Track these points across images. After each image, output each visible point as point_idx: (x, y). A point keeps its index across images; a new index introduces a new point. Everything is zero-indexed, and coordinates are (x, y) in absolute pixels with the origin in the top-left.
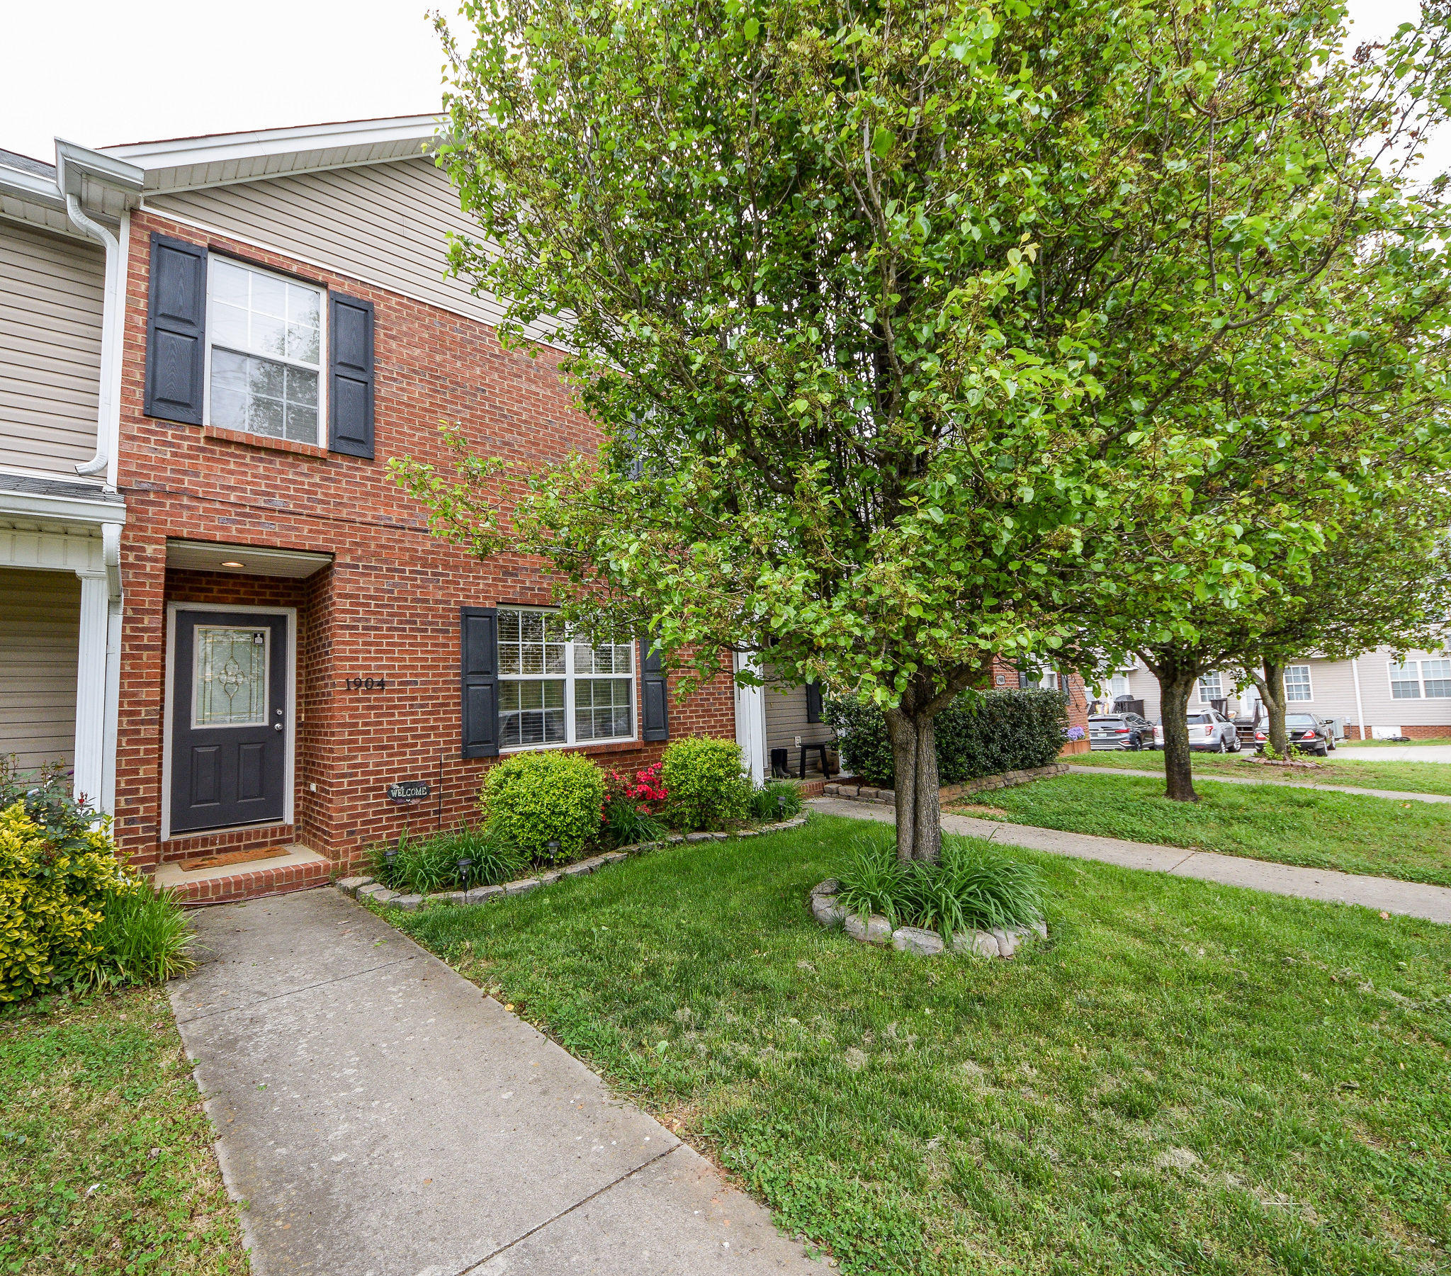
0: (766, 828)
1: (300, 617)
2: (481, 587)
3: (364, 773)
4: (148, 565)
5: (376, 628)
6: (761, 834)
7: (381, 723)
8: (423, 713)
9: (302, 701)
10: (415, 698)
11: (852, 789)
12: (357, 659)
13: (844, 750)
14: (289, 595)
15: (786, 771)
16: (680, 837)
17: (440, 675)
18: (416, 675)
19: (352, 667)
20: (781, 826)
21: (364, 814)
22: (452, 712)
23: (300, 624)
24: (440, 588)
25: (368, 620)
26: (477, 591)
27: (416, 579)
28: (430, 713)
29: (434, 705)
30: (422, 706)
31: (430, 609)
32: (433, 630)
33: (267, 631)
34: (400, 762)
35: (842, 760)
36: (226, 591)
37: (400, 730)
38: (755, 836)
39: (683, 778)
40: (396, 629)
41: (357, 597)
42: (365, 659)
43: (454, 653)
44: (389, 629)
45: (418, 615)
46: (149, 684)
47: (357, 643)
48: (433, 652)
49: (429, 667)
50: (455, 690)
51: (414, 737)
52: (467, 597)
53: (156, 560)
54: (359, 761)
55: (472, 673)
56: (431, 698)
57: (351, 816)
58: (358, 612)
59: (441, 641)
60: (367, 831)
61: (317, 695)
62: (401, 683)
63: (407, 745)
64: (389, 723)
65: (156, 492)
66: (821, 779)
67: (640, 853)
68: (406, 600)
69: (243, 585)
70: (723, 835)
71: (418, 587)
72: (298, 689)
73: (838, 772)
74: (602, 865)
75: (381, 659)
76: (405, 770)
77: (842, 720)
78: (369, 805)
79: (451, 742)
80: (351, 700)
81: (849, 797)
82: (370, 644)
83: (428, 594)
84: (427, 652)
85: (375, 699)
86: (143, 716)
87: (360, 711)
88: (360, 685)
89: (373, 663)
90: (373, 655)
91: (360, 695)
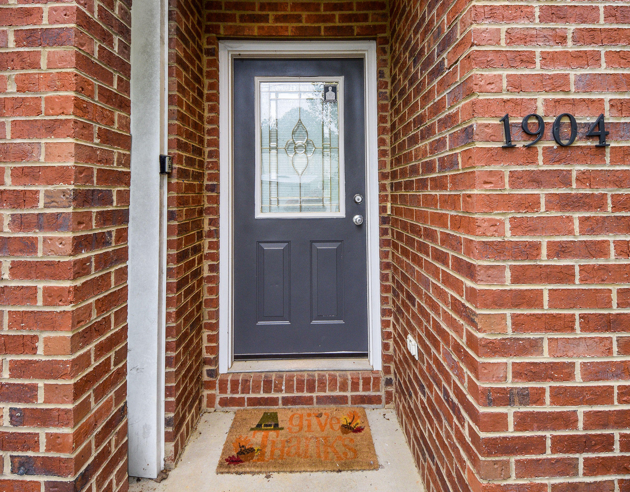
1: (381, 51)
9: (388, 182)
14: (365, 18)
23: (381, 63)
33: (340, 81)
54: (545, 358)
61: (414, 170)
72: (382, 165)
86: (41, 208)
87: (542, 212)
88: (538, 136)
89: (573, 74)
90: (570, 47)
91: (541, 165)
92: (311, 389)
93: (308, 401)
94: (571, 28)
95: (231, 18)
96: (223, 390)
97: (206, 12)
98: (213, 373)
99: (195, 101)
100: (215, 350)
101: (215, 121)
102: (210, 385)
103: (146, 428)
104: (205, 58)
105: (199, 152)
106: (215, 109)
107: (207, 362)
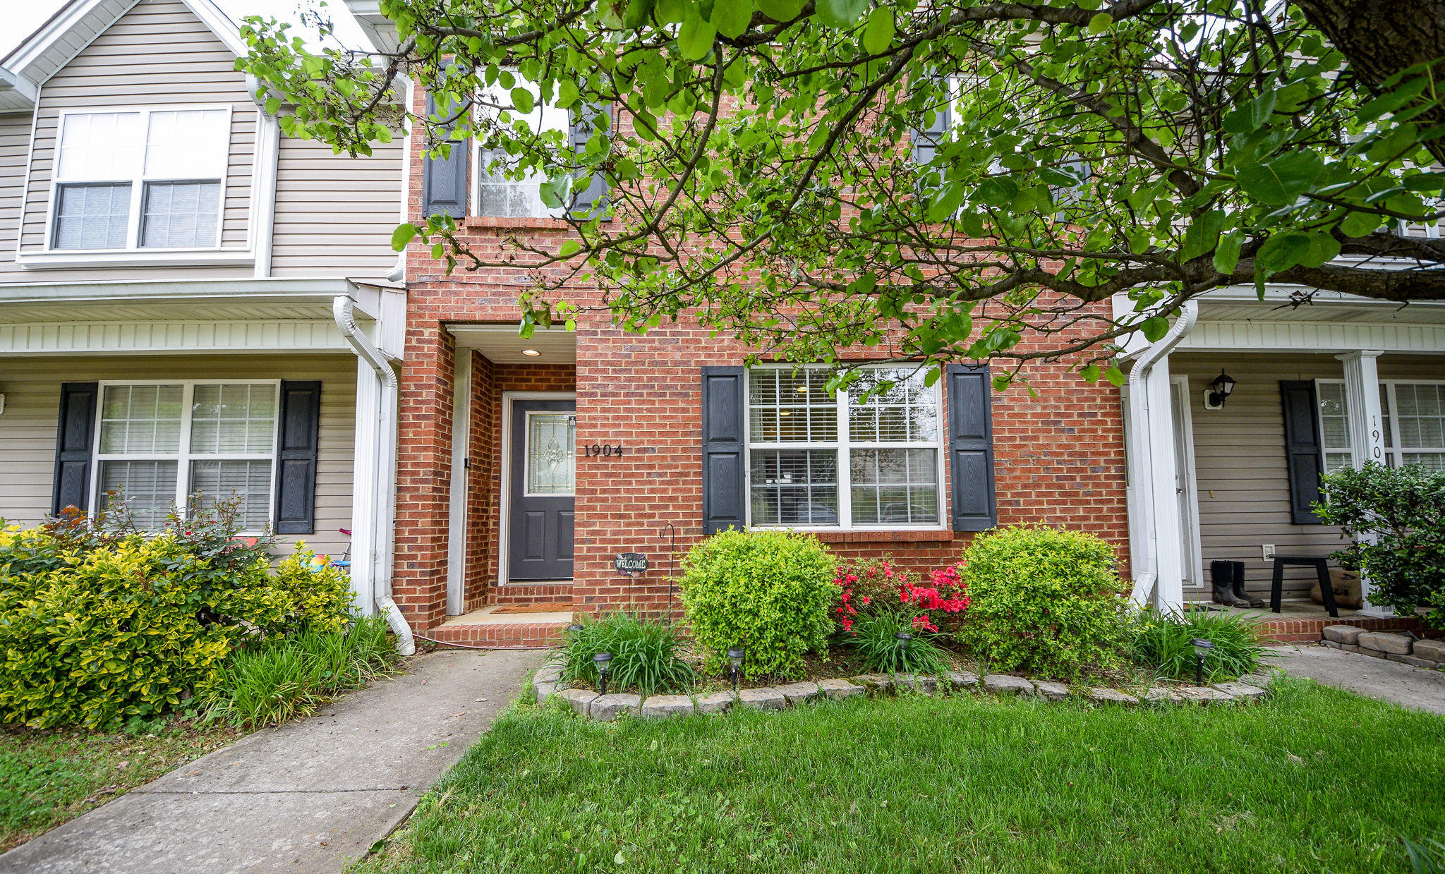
0: (1159, 692)
2: (726, 343)
3: (602, 541)
4: (426, 346)
5: (614, 395)
6: (1146, 704)
7: (618, 491)
8: (662, 483)
10: (652, 467)
11: (1397, 642)
12: (595, 426)
13: (1374, 568)
15: (1237, 594)
16: (971, 678)
17: (680, 442)
18: (654, 442)
19: (591, 434)
20: (1197, 693)
21: (602, 582)
22: (693, 482)
24: (679, 349)
25: (606, 386)
26: (721, 349)
27: (653, 341)
28: (669, 483)
29: (672, 475)
30: (660, 475)
31: (668, 372)
32: (672, 394)
34: (637, 532)
35: (1367, 587)
36: (541, 380)
37: (637, 499)
38: (1128, 705)
39: (985, 585)
40: (633, 394)
41: (595, 363)
42: (603, 426)
43: (694, 418)
44: (627, 395)
45: (655, 379)
46: (425, 449)
47: (595, 410)
48: (672, 417)
49: (667, 434)
50: (696, 458)
51: (651, 507)
52: (710, 356)
53: (430, 342)
55: (714, 440)
56: (670, 466)
57: (590, 583)
58: (596, 379)
59: (681, 405)
60: (605, 599)
62: (638, 451)
63: (644, 516)
64: (627, 491)
65: (431, 283)
66: (1321, 614)
67: (890, 691)
68: (643, 363)
69: (553, 374)
70: (1058, 689)
71: (656, 349)
73: (1358, 606)
74: (809, 699)
75: (619, 425)
76: (642, 541)
77: (1369, 515)
78: (606, 574)
79: (692, 515)
80: (590, 467)
81: (1385, 655)
82: (608, 410)
83: (666, 355)
84: (665, 417)
85: (613, 467)
86: (421, 476)
87: (599, 478)
88: (598, 452)
89: (611, 431)
90: (611, 421)
91: (599, 462)
92: (551, 593)
93: (550, 599)
94: (611, 415)
95: (510, 380)
96: (500, 593)
97: (494, 377)
98: (495, 584)
99: (486, 429)
100: (497, 571)
101: (500, 438)
102: (492, 591)
103: (455, 591)
104: (494, 403)
105: (488, 457)
106: (499, 432)
107: (490, 577)
